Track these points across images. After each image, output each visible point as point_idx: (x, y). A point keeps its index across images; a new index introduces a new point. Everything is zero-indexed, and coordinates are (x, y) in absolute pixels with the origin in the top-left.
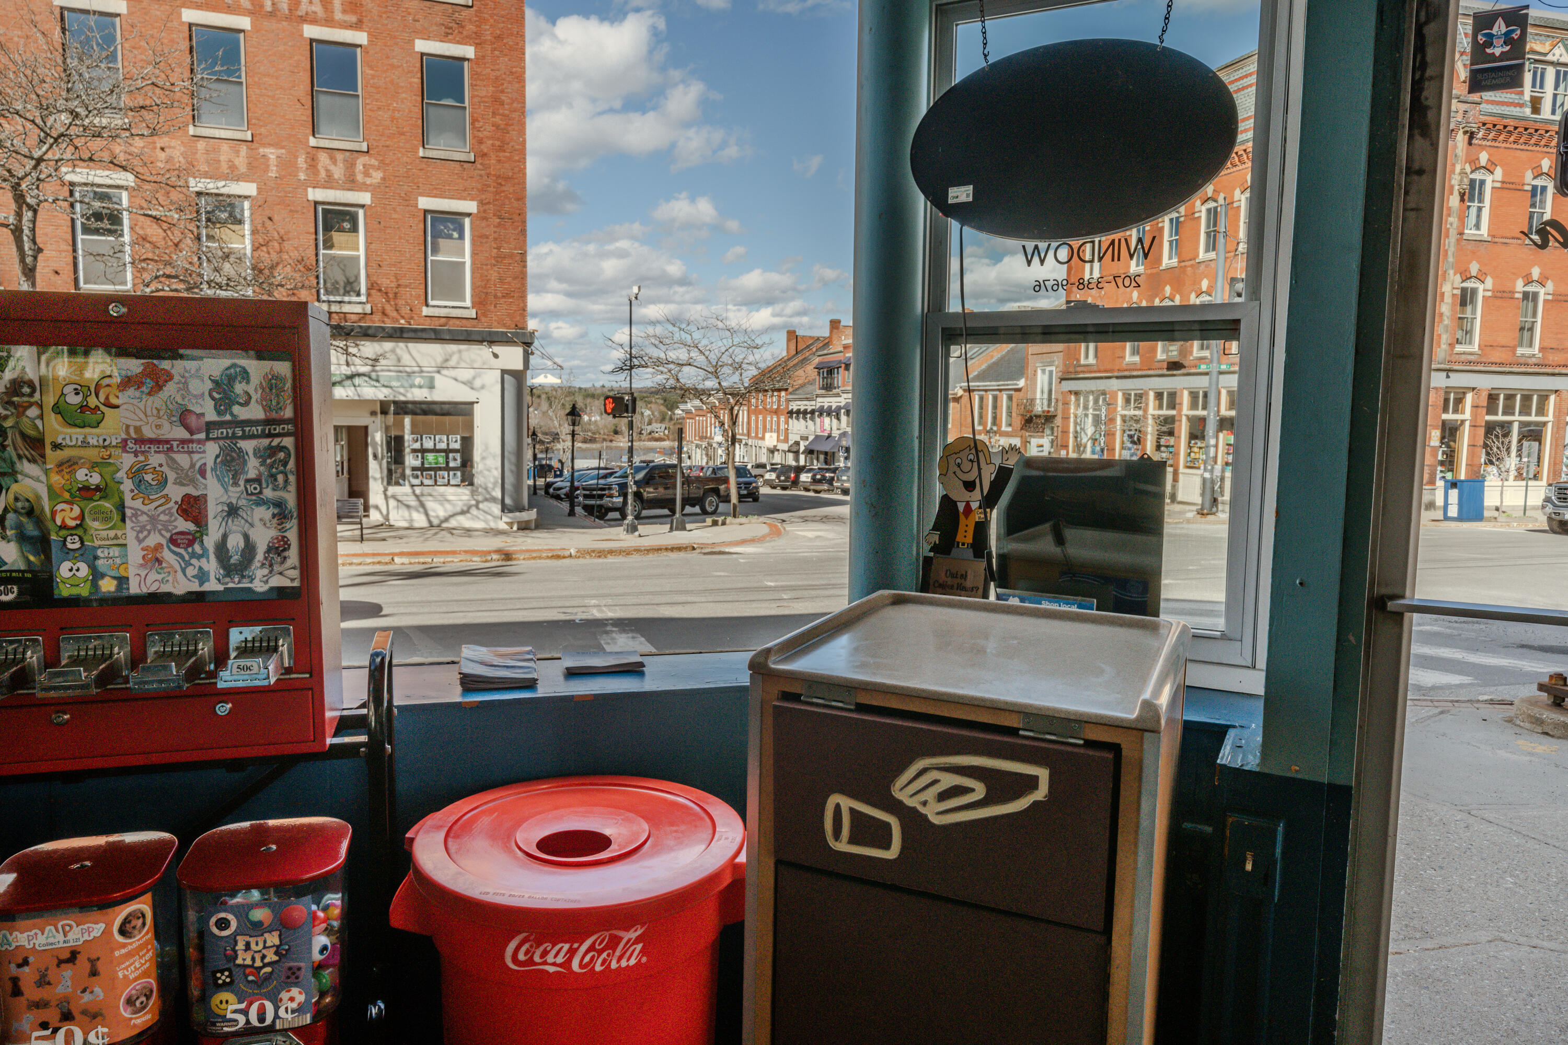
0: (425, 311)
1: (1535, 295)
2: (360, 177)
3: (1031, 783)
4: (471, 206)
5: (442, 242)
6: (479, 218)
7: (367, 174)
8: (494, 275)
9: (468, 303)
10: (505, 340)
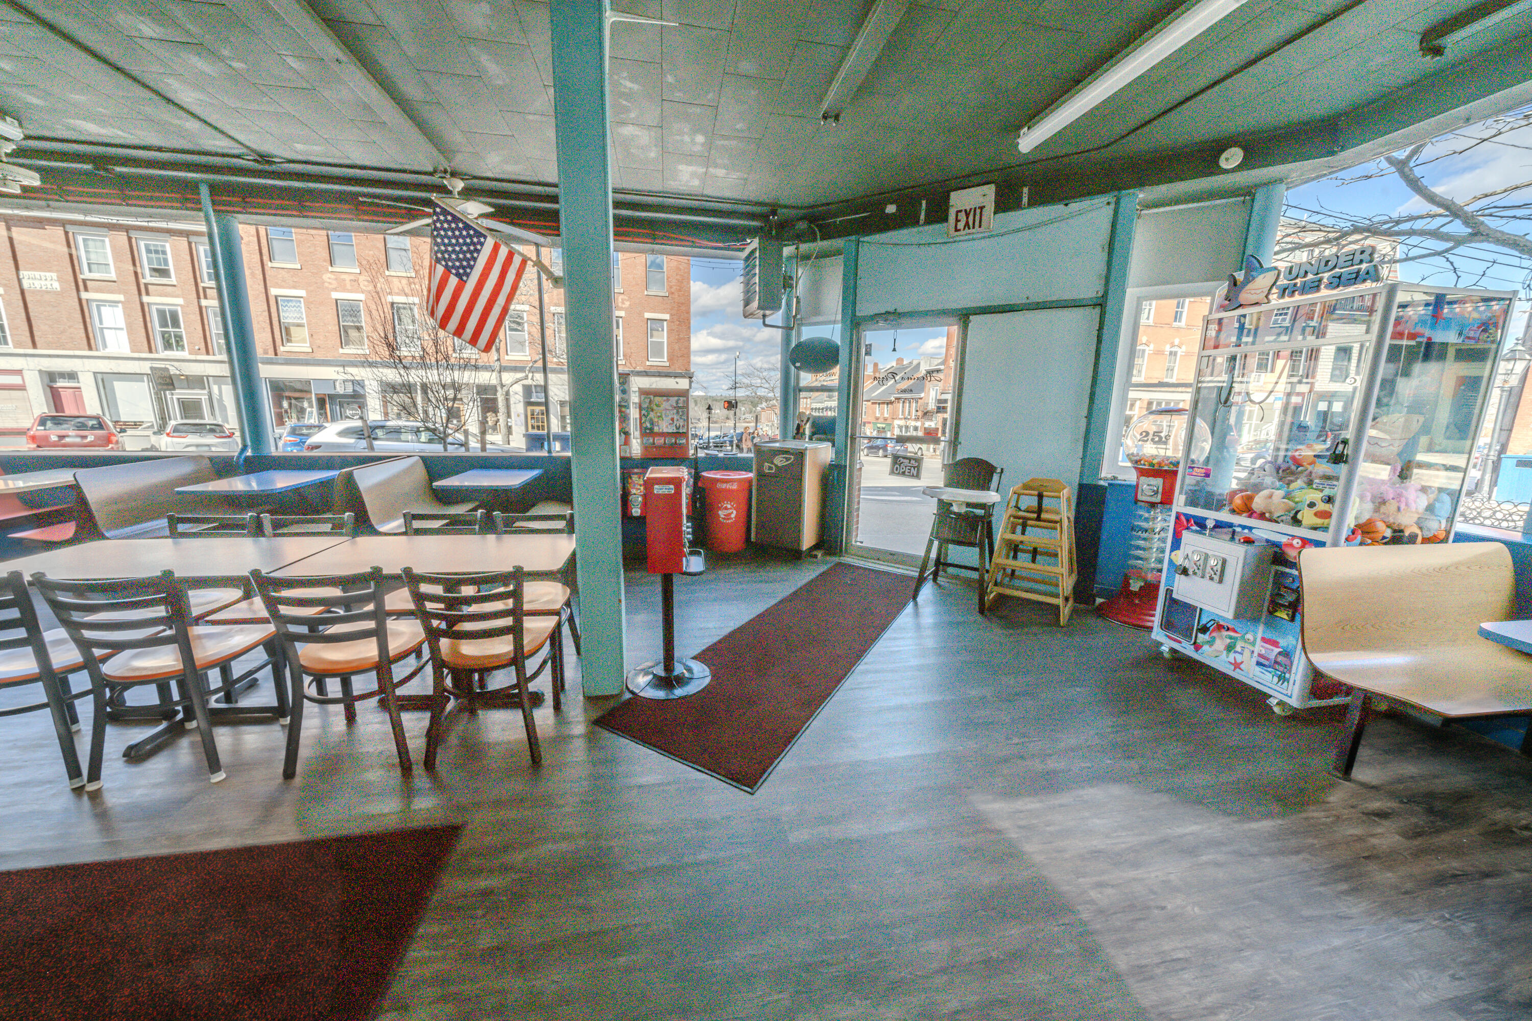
0: (648, 363)
1: (1176, 354)
2: (620, 305)
3: (790, 459)
4: (667, 317)
5: (655, 333)
6: (670, 322)
7: (623, 303)
8: (676, 347)
9: (665, 359)
10: (682, 376)
